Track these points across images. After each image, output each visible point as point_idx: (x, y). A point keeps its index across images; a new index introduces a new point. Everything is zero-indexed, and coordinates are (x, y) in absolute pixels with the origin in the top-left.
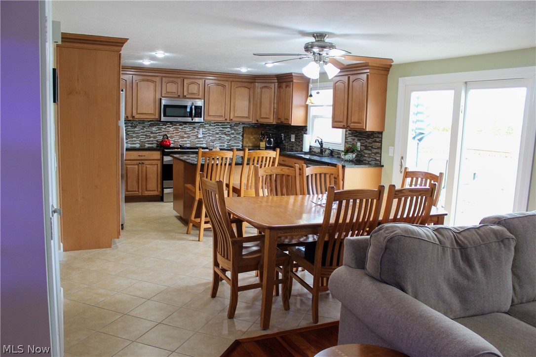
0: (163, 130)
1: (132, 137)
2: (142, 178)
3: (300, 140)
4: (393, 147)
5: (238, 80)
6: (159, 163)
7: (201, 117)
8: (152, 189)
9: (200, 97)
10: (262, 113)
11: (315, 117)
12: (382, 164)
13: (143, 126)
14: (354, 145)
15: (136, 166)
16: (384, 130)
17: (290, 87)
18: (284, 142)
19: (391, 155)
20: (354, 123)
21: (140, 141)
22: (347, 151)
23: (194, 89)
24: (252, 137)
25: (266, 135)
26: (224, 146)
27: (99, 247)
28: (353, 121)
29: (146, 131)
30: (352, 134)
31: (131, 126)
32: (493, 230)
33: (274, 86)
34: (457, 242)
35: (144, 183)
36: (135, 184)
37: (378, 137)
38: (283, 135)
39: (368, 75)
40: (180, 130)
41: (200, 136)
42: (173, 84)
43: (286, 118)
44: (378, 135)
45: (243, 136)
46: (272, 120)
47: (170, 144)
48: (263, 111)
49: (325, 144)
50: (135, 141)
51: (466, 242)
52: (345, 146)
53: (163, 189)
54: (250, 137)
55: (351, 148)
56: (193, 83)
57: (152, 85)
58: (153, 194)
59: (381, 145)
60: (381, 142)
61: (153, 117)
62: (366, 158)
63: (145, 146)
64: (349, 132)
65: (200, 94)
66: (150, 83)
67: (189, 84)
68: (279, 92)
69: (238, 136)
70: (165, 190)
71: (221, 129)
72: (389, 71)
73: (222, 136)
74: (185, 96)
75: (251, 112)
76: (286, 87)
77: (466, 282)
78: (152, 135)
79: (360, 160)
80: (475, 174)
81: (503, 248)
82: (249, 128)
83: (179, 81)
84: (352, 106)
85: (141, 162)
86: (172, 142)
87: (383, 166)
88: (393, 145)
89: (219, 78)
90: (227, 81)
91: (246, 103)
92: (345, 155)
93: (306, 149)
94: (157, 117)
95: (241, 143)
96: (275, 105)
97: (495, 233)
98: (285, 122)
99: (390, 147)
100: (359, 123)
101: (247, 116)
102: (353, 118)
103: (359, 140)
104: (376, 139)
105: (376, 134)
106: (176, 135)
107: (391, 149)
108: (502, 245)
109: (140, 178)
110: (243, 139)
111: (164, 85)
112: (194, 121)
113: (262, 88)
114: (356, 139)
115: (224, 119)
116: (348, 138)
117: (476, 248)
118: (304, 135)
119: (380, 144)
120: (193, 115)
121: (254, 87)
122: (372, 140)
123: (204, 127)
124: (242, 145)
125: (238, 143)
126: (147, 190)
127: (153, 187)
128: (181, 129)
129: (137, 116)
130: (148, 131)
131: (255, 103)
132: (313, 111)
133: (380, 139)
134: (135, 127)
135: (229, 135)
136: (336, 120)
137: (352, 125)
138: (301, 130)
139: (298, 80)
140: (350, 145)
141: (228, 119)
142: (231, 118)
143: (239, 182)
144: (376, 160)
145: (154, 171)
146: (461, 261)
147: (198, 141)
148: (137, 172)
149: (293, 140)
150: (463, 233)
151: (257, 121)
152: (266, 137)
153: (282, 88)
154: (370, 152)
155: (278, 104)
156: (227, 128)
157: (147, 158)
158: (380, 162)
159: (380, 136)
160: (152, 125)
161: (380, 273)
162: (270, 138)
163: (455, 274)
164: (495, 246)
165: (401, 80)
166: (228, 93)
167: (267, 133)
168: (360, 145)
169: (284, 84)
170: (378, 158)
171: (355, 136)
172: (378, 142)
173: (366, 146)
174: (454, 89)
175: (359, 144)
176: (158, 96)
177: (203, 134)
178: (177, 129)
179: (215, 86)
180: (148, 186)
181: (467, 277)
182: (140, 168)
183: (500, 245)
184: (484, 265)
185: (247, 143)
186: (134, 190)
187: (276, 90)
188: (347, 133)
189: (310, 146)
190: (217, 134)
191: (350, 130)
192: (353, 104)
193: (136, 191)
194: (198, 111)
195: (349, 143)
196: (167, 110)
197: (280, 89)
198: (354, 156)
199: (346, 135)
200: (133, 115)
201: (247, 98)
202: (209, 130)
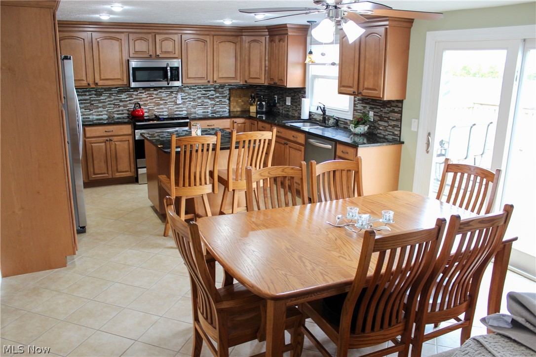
0: (134, 97)
1: (98, 107)
2: (112, 157)
3: (297, 104)
4: (417, 120)
5: (222, 33)
6: (130, 138)
7: (178, 80)
8: (124, 170)
9: (176, 56)
10: (251, 73)
11: (315, 77)
12: (402, 140)
13: (110, 94)
14: (366, 115)
15: (103, 144)
16: (405, 99)
17: (284, 42)
18: (278, 105)
19: (414, 129)
20: (367, 89)
21: (107, 111)
22: (358, 122)
23: (168, 46)
24: (240, 101)
25: (257, 97)
26: (208, 112)
27: (51, 267)
28: (366, 86)
29: (115, 100)
30: (363, 100)
31: (95, 95)
33: (265, 39)
35: (114, 163)
36: (103, 165)
37: (397, 106)
38: (276, 96)
39: (386, 29)
40: (155, 96)
41: (179, 101)
42: (143, 41)
43: (280, 78)
44: (397, 104)
45: (229, 99)
46: (263, 81)
47: (143, 114)
48: (252, 69)
49: (329, 111)
50: (101, 112)
52: (354, 115)
53: (137, 169)
54: (237, 101)
55: (361, 119)
56: (166, 39)
57: (116, 44)
58: (125, 176)
59: (401, 117)
60: (401, 112)
61: (120, 83)
62: (380, 131)
63: (114, 117)
65: (177, 52)
66: (114, 42)
67: (162, 41)
68: (271, 47)
69: (223, 100)
70: (139, 170)
71: (204, 92)
72: (413, 23)
73: (206, 100)
74: (158, 56)
75: (239, 71)
76: (279, 41)
78: (121, 104)
79: (373, 133)
82: (236, 89)
83: (150, 37)
84: (365, 68)
85: (108, 140)
86: (145, 111)
87: (403, 143)
88: (418, 118)
89: (198, 32)
90: (208, 35)
91: (232, 61)
92: (355, 127)
93: (305, 115)
94: (125, 82)
95: (228, 108)
96: (267, 62)
98: (279, 83)
99: (413, 120)
100: (375, 90)
101: (234, 76)
102: (366, 83)
103: (371, 108)
104: (394, 108)
105: (394, 102)
106: (150, 103)
107: (414, 122)
109: (109, 158)
110: (229, 103)
111: (131, 42)
112: (170, 85)
113: (250, 42)
114: (368, 106)
115: (206, 81)
116: (357, 105)
118: (302, 99)
119: (399, 115)
120: (169, 78)
121: (241, 41)
122: (389, 109)
123: (183, 91)
124: (229, 110)
125: (225, 108)
126: (118, 172)
127: (125, 167)
128: (157, 94)
129: (101, 83)
130: (117, 99)
131: (242, 61)
132: (312, 70)
133: (400, 109)
134: (101, 95)
135: (213, 99)
136: (343, 84)
137: (365, 92)
138: (299, 93)
139: (294, 32)
140: (360, 114)
141: (211, 81)
142: (214, 80)
143: (227, 168)
144: (394, 135)
145: (124, 148)
147: (177, 108)
148: (104, 151)
149: (288, 103)
151: (246, 82)
152: (257, 99)
153: (275, 42)
154: (386, 124)
155: (270, 61)
156: (210, 91)
157: (116, 134)
158: (400, 137)
159: (400, 105)
160: (121, 92)
162: (261, 101)
165: (430, 35)
166: (210, 50)
167: (257, 94)
168: (373, 115)
169: (277, 37)
170: (396, 133)
171: (366, 103)
172: (397, 112)
173: (380, 117)
174: (507, 49)
175: (371, 114)
176: (125, 57)
177: (182, 99)
178: (151, 95)
179: (194, 42)
180: (119, 167)
182: (108, 146)
185: (234, 107)
186: (103, 172)
187: (267, 45)
188: (357, 100)
189: (310, 112)
190: (199, 98)
192: (367, 65)
193: (105, 173)
194: (175, 74)
195: (359, 111)
196: (138, 73)
197: (272, 43)
198: (366, 128)
199: (355, 101)
200: (96, 82)
201: (233, 55)
202: (189, 94)
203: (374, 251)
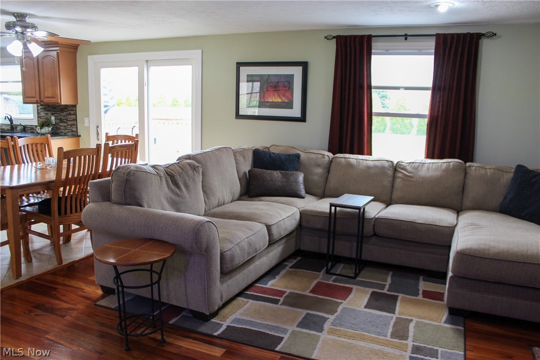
4: (88, 118)
12: (79, 134)
14: (48, 119)
16: (78, 104)
19: (86, 125)
20: (48, 97)
22: (42, 125)
28: (46, 96)
30: (44, 109)
32: (188, 163)
34: (167, 173)
37: (72, 110)
39: (58, 53)
44: (72, 108)
49: (16, 121)
51: (173, 172)
52: (38, 121)
55: (46, 122)
60: (75, 114)
62: (62, 130)
64: (40, 107)
72: (77, 49)
77: (178, 198)
80: (155, 139)
81: (196, 174)
84: (44, 81)
87: (80, 136)
88: (88, 116)
92: (40, 129)
97: (189, 164)
99: (85, 118)
100: (54, 98)
102: (46, 93)
103: (53, 114)
104: (70, 112)
105: (69, 107)
107: (86, 120)
108: (195, 172)
114: (50, 113)
116: (40, 113)
117: (180, 176)
119: (75, 116)
122: (67, 113)
133: (75, 112)
136: (27, 96)
137: (46, 100)
140: (44, 120)
144: (73, 131)
146: (172, 185)
150: (170, 168)
154: (65, 125)
158: (77, 132)
159: (74, 109)
161: (125, 199)
163: (170, 195)
164: (190, 172)
165: (90, 58)
168: (54, 119)
170: (74, 130)
171: (48, 111)
172: (73, 115)
173: (60, 119)
174: (138, 66)
175: (53, 118)
181: (178, 196)
183: (193, 172)
184: (186, 186)
188: (39, 108)
191: (41, 105)
192: (45, 80)
195: (43, 118)
198: (50, 129)
199: (38, 110)
203: (64, 159)
